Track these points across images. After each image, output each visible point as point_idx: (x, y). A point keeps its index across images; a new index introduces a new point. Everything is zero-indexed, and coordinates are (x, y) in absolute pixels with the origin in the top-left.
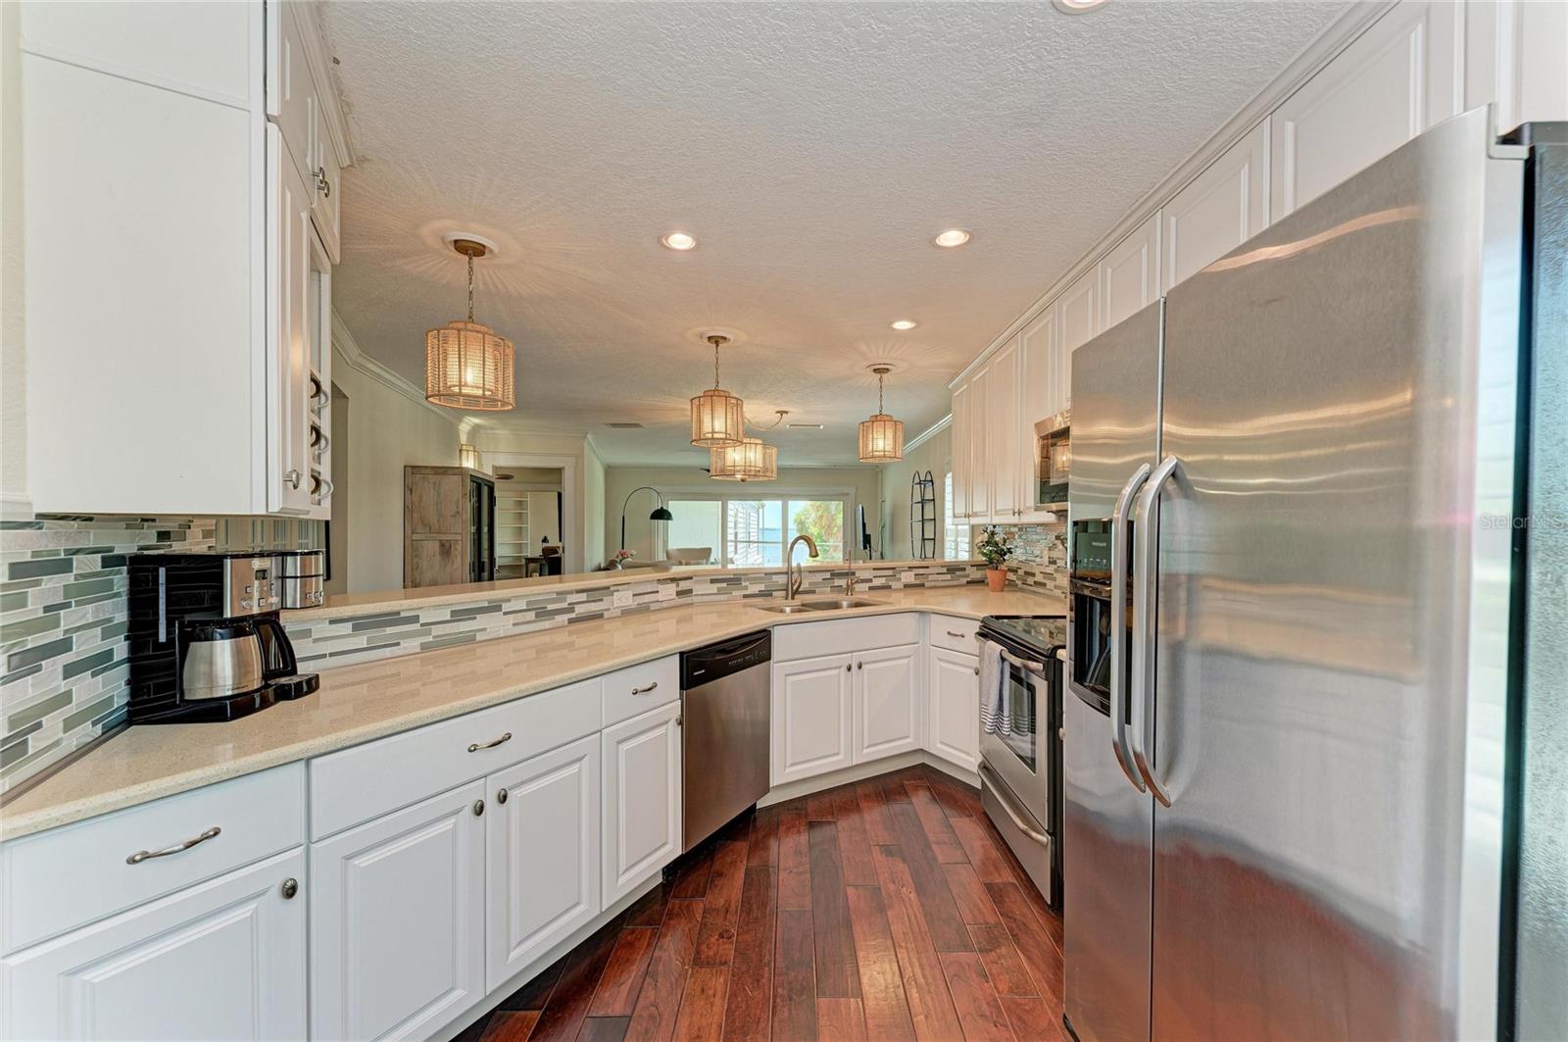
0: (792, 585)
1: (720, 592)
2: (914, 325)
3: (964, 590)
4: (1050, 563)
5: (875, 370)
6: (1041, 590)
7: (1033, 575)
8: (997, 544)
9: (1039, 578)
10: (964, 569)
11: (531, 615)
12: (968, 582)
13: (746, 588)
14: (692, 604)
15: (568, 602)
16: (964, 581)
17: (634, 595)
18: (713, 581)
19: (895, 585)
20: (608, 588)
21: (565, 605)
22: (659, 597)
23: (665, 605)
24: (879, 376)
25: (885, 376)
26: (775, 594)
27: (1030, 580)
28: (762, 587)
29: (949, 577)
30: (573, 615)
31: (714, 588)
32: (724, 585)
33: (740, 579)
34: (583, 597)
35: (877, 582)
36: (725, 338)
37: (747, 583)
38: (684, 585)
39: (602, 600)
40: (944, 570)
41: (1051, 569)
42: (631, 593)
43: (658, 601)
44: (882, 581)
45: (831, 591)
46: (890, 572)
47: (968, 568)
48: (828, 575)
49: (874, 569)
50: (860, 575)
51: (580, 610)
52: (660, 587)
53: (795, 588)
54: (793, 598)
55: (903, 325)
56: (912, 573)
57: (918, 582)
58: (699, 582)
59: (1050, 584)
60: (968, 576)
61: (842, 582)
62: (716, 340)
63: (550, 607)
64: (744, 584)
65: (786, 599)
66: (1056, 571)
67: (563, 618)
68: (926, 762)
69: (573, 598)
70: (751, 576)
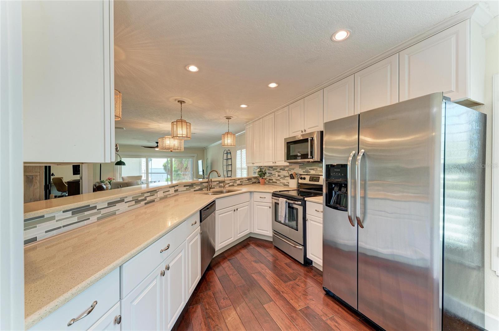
0: (209, 186)
1: (187, 190)
2: (247, 106)
3: (251, 185)
4: (278, 176)
5: (227, 118)
6: (275, 184)
7: (272, 180)
8: (262, 171)
9: (274, 180)
10: (251, 179)
11: (133, 203)
12: (252, 183)
13: (195, 188)
14: (178, 194)
15: (145, 196)
16: (251, 182)
17: (163, 192)
18: (185, 186)
19: (235, 185)
20: (156, 190)
21: (143, 198)
22: (170, 193)
23: (171, 195)
24: (228, 120)
25: (230, 120)
26: (203, 189)
27: (271, 181)
28: (199, 187)
29: (248, 181)
30: (146, 201)
31: (185, 188)
32: (188, 187)
33: (193, 185)
34: (149, 194)
35: (231, 184)
36: (184, 102)
37: (195, 186)
38: (176, 188)
39: (154, 195)
40: (247, 180)
42: (162, 192)
43: (169, 194)
44: (232, 183)
45: (219, 188)
46: (234, 181)
47: (252, 179)
48: (218, 182)
49: (230, 180)
50: (227, 182)
51: (148, 199)
52: (170, 189)
53: (210, 186)
54: (210, 190)
55: (243, 106)
56: (239, 181)
57: (241, 183)
58: (180, 187)
59: (278, 182)
60: (252, 181)
61: (222, 185)
62: (181, 102)
63: (140, 199)
64: (194, 186)
65: (208, 191)
66: (280, 178)
67: (143, 203)
68: (251, 236)
69: (146, 195)
70: (196, 184)
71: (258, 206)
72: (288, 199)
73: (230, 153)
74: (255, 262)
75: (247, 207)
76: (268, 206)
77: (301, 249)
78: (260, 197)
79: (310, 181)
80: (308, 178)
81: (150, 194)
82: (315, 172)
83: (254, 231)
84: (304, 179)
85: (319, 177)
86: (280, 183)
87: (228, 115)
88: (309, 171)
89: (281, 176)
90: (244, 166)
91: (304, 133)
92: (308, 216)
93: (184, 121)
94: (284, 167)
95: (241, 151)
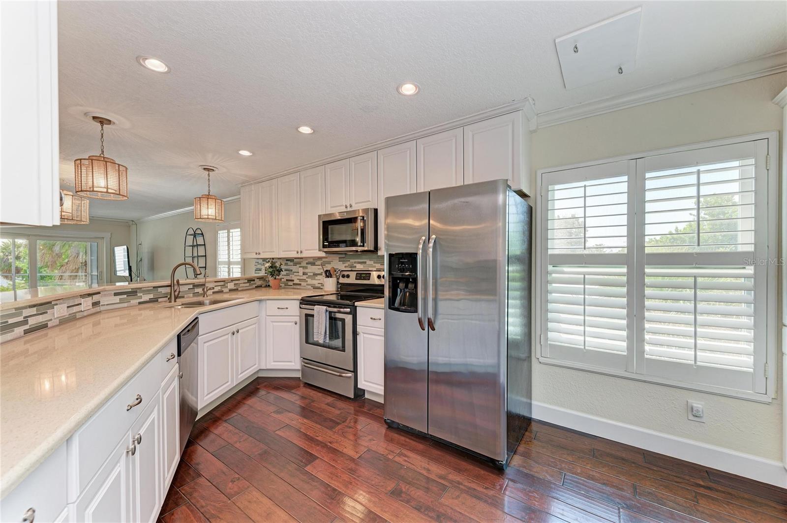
0: (175, 291)
1: (121, 301)
2: (252, 154)
3: (254, 291)
4: (303, 274)
5: (204, 169)
6: (298, 287)
7: (293, 281)
8: (276, 267)
9: (296, 281)
10: (254, 280)
12: (256, 287)
13: (141, 297)
14: (100, 312)
15: (24, 315)
16: (254, 286)
17: (68, 307)
18: (116, 294)
19: (225, 290)
20: (50, 302)
21: (21, 319)
22: (82, 308)
23: (85, 314)
24: (207, 172)
25: (211, 173)
26: (160, 300)
27: (290, 283)
28: (151, 296)
29: (248, 284)
30: (27, 327)
31: (117, 299)
32: (125, 296)
33: (136, 292)
34: (34, 311)
35: (217, 289)
36: (108, 121)
37: (141, 294)
38: (96, 298)
39: (47, 312)
40: (246, 281)
41: (304, 277)
42: (66, 305)
43: (81, 311)
44: (219, 288)
45: (193, 296)
46: (222, 283)
47: (256, 279)
48: (191, 286)
49: (215, 282)
50: (209, 285)
51: (32, 321)
52: (82, 301)
53: (176, 294)
54: (175, 301)
55: (245, 153)
56: (233, 284)
57: (235, 288)
58: (105, 295)
59: (303, 284)
60: (255, 284)
61: (200, 290)
62: (102, 121)
63: (11, 321)
64: (139, 295)
65: (170, 302)
66: (307, 278)
67: (19, 331)
68: (259, 376)
69: (26, 313)
70: (143, 289)
71: (274, 324)
72: (329, 307)
73: (202, 234)
74: (277, 412)
75: (254, 326)
76: (292, 322)
77: (350, 377)
78: (278, 308)
79: (356, 279)
80: (353, 275)
81: (37, 310)
82: (364, 267)
83: (266, 367)
84: (348, 276)
85: (370, 274)
86: (307, 285)
87: (210, 162)
88: (355, 265)
89: (309, 274)
90: (236, 257)
91: (349, 209)
92: (359, 329)
93: (109, 160)
94: (313, 259)
95: (229, 232)
